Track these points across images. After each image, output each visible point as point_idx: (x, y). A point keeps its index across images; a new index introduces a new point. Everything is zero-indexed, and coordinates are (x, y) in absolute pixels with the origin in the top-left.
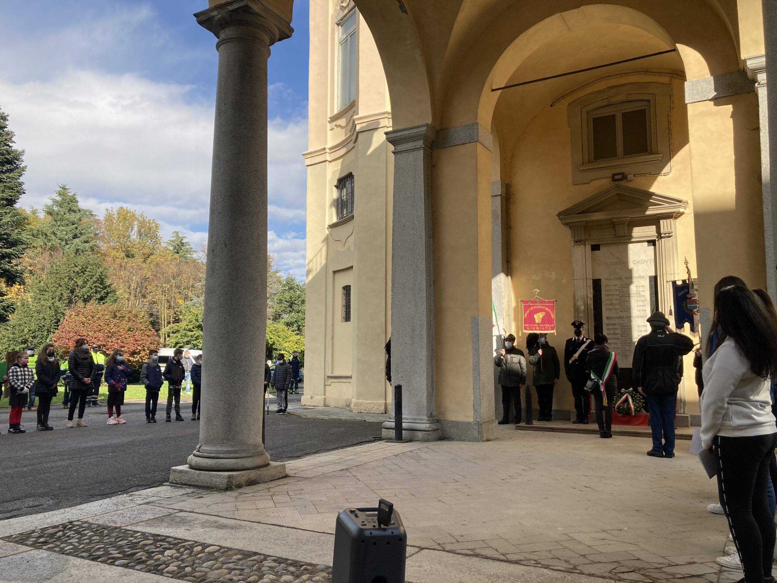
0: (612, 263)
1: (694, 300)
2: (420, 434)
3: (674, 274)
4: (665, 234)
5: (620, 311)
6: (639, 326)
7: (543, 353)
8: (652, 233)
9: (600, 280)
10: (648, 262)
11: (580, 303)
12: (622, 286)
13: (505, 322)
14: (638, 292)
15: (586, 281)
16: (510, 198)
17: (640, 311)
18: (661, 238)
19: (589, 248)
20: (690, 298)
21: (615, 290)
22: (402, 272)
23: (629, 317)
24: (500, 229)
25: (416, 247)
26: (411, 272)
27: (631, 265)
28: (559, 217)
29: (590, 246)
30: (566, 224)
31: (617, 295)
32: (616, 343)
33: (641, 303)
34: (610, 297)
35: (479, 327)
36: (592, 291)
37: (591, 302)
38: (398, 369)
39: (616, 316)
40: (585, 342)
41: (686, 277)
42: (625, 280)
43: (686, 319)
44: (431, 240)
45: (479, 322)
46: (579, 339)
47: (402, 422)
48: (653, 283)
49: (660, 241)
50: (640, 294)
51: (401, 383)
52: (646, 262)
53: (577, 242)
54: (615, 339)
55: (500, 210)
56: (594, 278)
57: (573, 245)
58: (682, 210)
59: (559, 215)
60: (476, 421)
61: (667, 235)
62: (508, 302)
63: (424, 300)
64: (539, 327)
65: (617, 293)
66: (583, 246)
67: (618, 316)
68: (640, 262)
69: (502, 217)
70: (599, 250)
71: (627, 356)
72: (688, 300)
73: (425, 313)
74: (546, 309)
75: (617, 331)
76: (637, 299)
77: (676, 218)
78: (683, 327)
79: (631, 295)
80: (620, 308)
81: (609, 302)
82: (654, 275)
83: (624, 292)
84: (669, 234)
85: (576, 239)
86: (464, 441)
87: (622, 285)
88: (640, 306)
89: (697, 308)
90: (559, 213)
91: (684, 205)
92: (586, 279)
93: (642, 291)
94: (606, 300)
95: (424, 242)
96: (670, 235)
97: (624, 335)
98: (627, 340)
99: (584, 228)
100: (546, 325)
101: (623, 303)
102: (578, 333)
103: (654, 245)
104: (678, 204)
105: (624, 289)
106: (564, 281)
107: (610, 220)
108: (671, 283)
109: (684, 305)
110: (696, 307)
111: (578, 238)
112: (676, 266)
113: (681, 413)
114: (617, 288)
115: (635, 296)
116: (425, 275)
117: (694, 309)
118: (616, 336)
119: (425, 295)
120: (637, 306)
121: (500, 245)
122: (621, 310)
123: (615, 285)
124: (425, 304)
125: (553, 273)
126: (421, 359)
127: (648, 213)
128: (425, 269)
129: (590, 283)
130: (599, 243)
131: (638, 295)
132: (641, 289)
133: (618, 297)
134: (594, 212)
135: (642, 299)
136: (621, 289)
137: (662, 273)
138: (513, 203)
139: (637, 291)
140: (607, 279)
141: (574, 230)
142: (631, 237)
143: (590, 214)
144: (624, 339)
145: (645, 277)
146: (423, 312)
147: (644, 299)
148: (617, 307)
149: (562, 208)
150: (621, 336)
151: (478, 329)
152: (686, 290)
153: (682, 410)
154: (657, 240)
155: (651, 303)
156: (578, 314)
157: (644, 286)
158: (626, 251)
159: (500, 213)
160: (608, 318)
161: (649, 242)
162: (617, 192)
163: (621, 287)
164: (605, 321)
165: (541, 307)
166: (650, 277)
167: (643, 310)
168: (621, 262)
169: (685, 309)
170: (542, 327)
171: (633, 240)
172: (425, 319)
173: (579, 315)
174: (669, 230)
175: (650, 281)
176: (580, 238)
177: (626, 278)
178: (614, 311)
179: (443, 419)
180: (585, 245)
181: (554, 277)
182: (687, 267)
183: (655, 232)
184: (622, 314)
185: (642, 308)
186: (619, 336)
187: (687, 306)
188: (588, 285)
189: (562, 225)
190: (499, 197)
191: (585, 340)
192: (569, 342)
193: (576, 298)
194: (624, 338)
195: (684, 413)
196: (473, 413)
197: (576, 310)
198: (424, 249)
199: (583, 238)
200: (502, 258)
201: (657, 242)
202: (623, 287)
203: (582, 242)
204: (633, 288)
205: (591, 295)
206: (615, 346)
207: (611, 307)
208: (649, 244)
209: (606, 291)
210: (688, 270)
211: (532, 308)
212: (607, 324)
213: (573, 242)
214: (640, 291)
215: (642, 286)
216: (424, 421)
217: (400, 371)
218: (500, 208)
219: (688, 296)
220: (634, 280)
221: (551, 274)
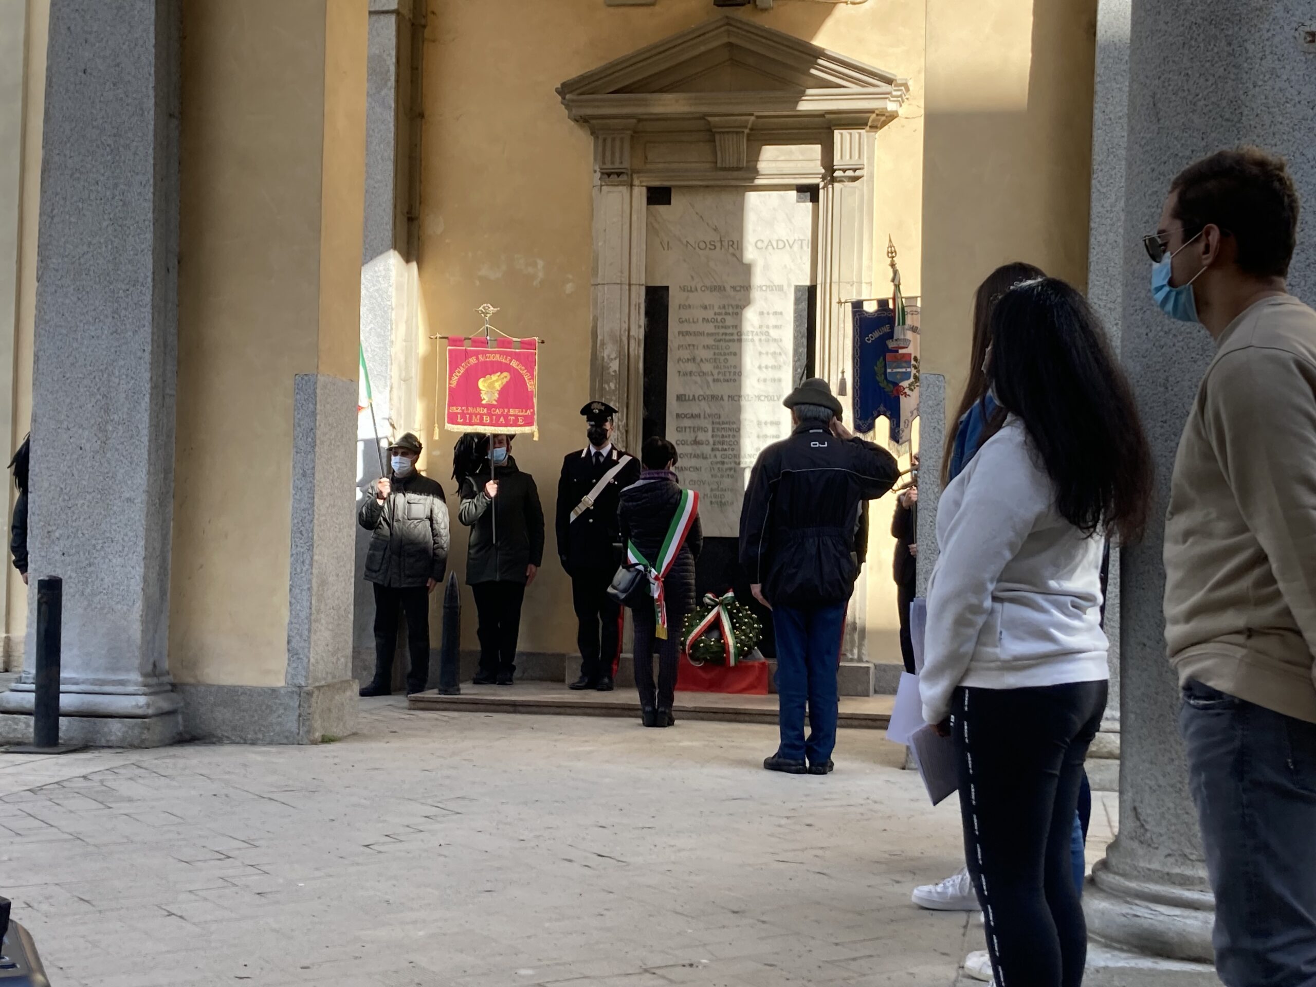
0: (702, 245)
1: (904, 355)
2: (116, 728)
3: (860, 283)
4: (844, 171)
5: (714, 380)
6: (759, 423)
7: (500, 490)
8: (812, 164)
9: (667, 288)
10: (796, 247)
11: (609, 352)
12: (723, 311)
13: (395, 401)
14: (764, 329)
15: (630, 290)
16: (424, 26)
17: (765, 380)
18: (833, 180)
19: (640, 194)
20: (896, 351)
21: (704, 319)
22: (73, 220)
23: (736, 398)
24: (390, 117)
25: (122, 142)
26: (105, 224)
27: (750, 254)
28: (564, 98)
29: (644, 190)
30: (582, 120)
31: (708, 334)
32: (697, 469)
33: (769, 361)
34: (689, 340)
35: (318, 406)
36: (642, 321)
37: (638, 351)
38: (50, 529)
39: (702, 393)
40: (616, 463)
41: (887, 292)
42: (732, 293)
43: (882, 408)
44: (174, 123)
45: (318, 391)
46: (598, 454)
47: (58, 692)
48: (804, 305)
49: (830, 190)
50: (767, 334)
51: (58, 573)
52: (791, 247)
53: (609, 175)
54: (696, 456)
55: (394, 60)
56: (649, 285)
57: (599, 182)
58: (891, 106)
59: (565, 89)
60: (295, 685)
61: (850, 173)
62: (405, 341)
63: (146, 313)
64: (490, 414)
65: (710, 328)
66: (624, 190)
67: (708, 392)
68: (775, 244)
69: (397, 81)
70: (669, 202)
71: (725, 504)
72: (888, 355)
73: (147, 356)
74: (514, 364)
75: (701, 436)
76: (759, 349)
77: (875, 128)
78: (871, 427)
79: (744, 337)
80: (715, 372)
81: (685, 354)
82: (808, 283)
83: (729, 327)
84: (855, 170)
85: (608, 166)
86: (253, 743)
87: (724, 307)
88: (767, 367)
89: (909, 378)
90: (564, 85)
91: (899, 93)
92: (630, 285)
93: (776, 327)
94: (680, 347)
95: (151, 127)
96: (858, 173)
97: (720, 447)
98: (726, 460)
99: (632, 137)
100: (512, 411)
101: (722, 358)
102: (598, 437)
103: (815, 199)
104: (885, 87)
105: (728, 318)
106: (569, 288)
107: (703, 117)
108: (849, 307)
109: (878, 368)
110: (907, 376)
111: (613, 163)
112: (865, 262)
113: (852, 660)
114: (710, 314)
115: (756, 338)
116: (149, 236)
117: (903, 380)
118: (699, 450)
119: (148, 298)
120: (760, 367)
121: (390, 167)
122: (716, 377)
123: (705, 308)
124: (148, 329)
125: (541, 263)
126: (129, 500)
127: (805, 106)
128: (150, 215)
129: (639, 297)
130: (667, 184)
131: (763, 338)
132: (772, 321)
133: (710, 341)
134: (662, 90)
135: (773, 347)
136: (719, 318)
137: (828, 281)
138: (434, 41)
139: (761, 327)
140: (684, 289)
141: (605, 140)
142: (755, 172)
143: (648, 96)
144: (719, 459)
145: (785, 287)
146: (139, 354)
147: (778, 351)
148: (707, 367)
149: (573, 72)
150: (713, 450)
151: (314, 414)
152: (886, 329)
153: (856, 651)
154: (821, 185)
155: (795, 362)
156: (601, 383)
157: (781, 313)
158: (738, 213)
159: (392, 69)
160: (680, 398)
161: (801, 189)
162: (725, 40)
163: (720, 314)
164: (672, 406)
165: (498, 358)
166: (798, 289)
167: (774, 380)
168: (725, 244)
169: (880, 378)
170: (498, 417)
171: (759, 182)
172: (147, 375)
173: (606, 386)
174: (855, 161)
175: (797, 301)
176: (617, 165)
177: (734, 288)
178: (698, 379)
179: (192, 680)
180: (632, 185)
181: (541, 275)
182: (893, 265)
183: (819, 163)
184: (716, 389)
185: (770, 374)
186: (706, 449)
187: (885, 373)
188: (633, 303)
189: (572, 123)
190: (393, 18)
191: (615, 457)
192: (572, 460)
193: (599, 338)
194: (718, 454)
195: (860, 660)
196: (287, 662)
197: (598, 369)
198: (151, 151)
199: (626, 164)
200: (395, 207)
201: (821, 192)
202: (726, 314)
203: (624, 178)
204: (751, 318)
205: (639, 332)
206: (694, 476)
207: (690, 367)
208: (802, 195)
209: (681, 321)
210: (895, 272)
211: (473, 360)
212: (678, 416)
213: (598, 175)
214: (768, 327)
215: (775, 313)
216: (131, 689)
217: (57, 534)
218: (393, 53)
219: (891, 344)
220: (756, 294)
221: (535, 265)
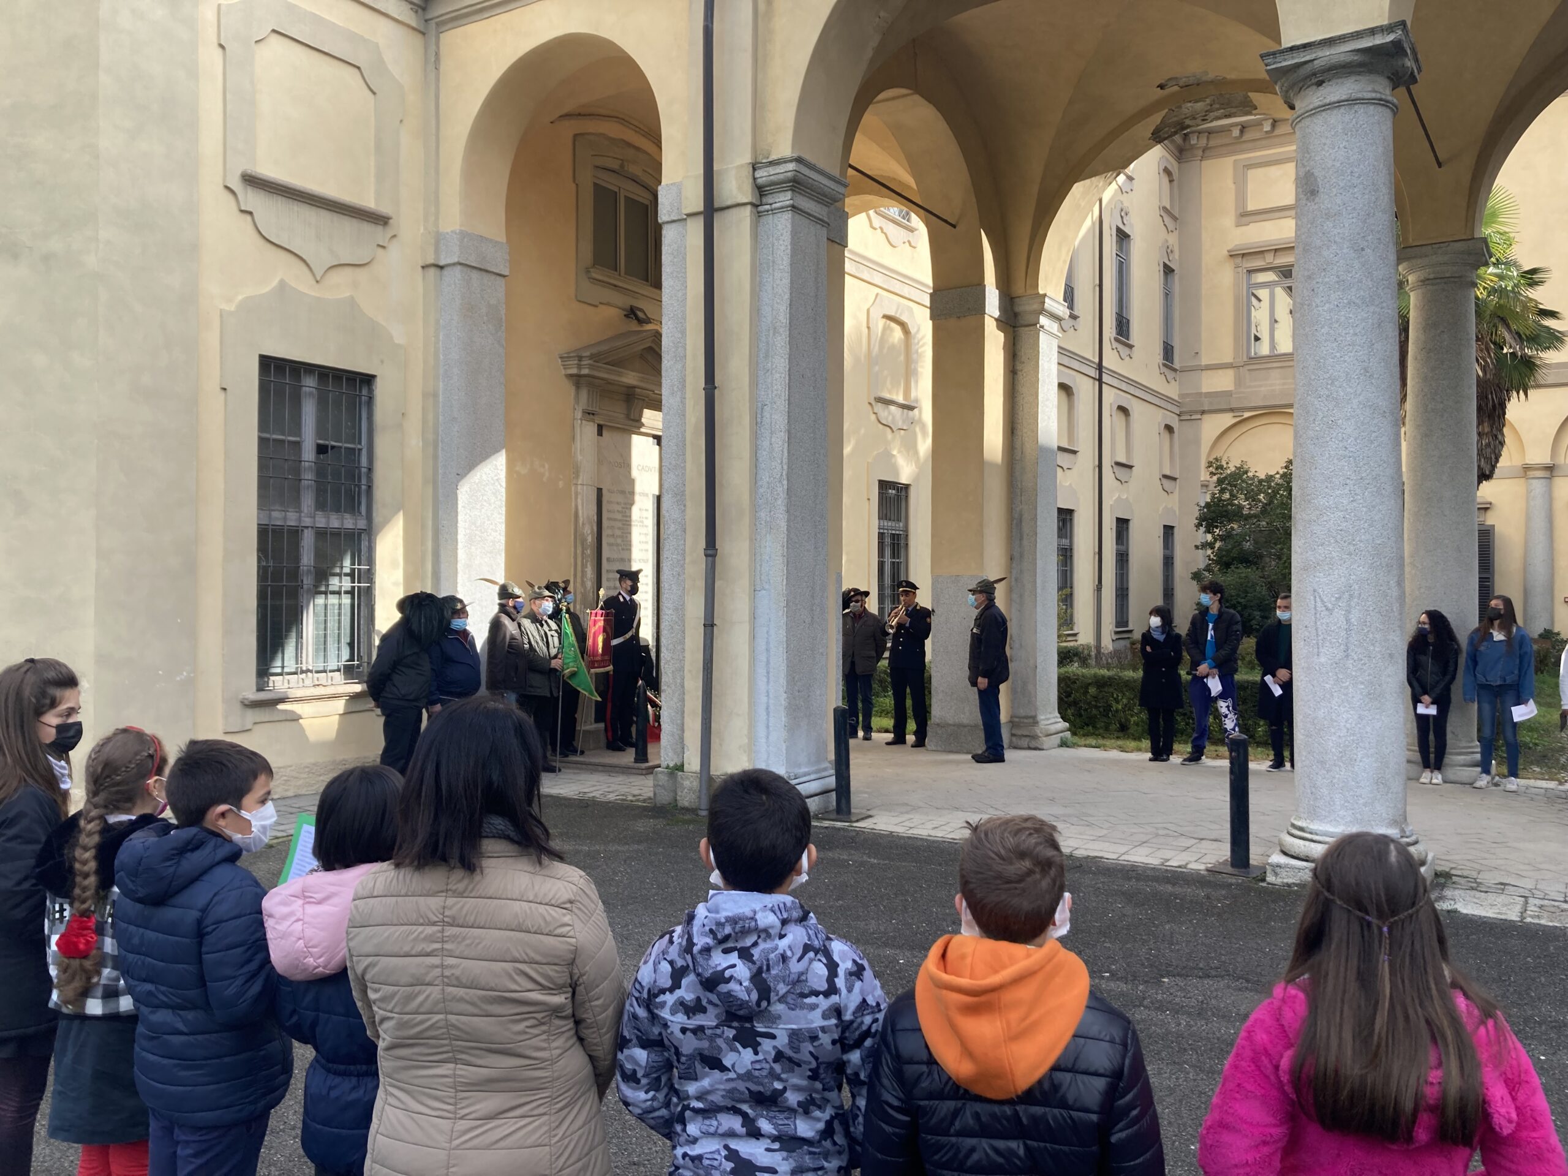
0: (617, 464)
5: (621, 549)
9: (603, 490)
12: (624, 506)
14: (641, 519)
15: (594, 490)
17: (642, 550)
19: (596, 429)
21: (617, 511)
23: (630, 560)
27: (635, 473)
29: (596, 426)
31: (620, 520)
33: (644, 538)
34: (612, 523)
36: (596, 509)
37: (595, 530)
39: (617, 557)
42: (628, 496)
50: (642, 522)
52: (652, 471)
56: (598, 487)
57: (581, 417)
65: (620, 516)
66: (592, 424)
67: (620, 556)
68: (643, 468)
70: (602, 435)
79: (633, 523)
82: (657, 493)
85: (590, 408)
87: (625, 504)
92: (594, 486)
94: (607, 527)
103: (659, 444)
114: (619, 508)
120: (639, 542)
122: (623, 547)
123: (618, 503)
125: (547, 466)
129: (595, 494)
130: (603, 423)
131: (641, 524)
132: (643, 514)
133: (619, 525)
135: (645, 530)
136: (623, 510)
140: (609, 491)
141: (589, 391)
145: (649, 495)
147: (647, 532)
148: (618, 541)
156: (583, 550)
157: (647, 510)
158: (628, 447)
160: (607, 560)
161: (655, 437)
162: (650, 345)
164: (604, 565)
166: (653, 496)
167: (645, 550)
168: (625, 465)
171: (643, 430)
175: (654, 504)
176: (593, 408)
177: (629, 492)
178: (615, 548)
184: (623, 555)
185: (644, 546)
188: (594, 498)
199: (598, 409)
202: (626, 508)
203: (594, 417)
204: (635, 512)
205: (596, 517)
207: (611, 540)
208: (655, 440)
209: (608, 511)
212: (607, 571)
213: (582, 413)
220: (637, 498)
221: (544, 466)
